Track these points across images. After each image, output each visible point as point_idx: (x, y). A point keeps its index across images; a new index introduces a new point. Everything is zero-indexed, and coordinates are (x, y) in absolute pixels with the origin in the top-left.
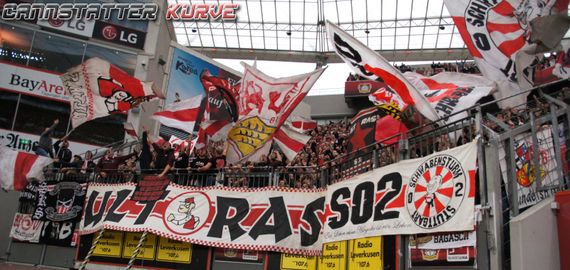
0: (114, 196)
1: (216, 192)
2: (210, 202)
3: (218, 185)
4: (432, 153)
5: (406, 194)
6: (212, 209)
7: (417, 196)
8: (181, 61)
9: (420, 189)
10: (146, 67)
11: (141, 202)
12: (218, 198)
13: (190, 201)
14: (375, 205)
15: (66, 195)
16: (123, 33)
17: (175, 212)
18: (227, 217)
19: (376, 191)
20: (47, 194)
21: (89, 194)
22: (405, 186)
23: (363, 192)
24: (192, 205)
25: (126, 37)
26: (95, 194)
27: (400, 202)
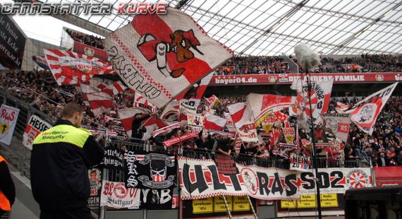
5: (346, 180)
6: (257, 180)
7: (351, 181)
9: (351, 179)
14: (330, 182)
15: (159, 165)
19: (330, 177)
20: (137, 163)
21: (181, 166)
22: (345, 177)
23: (322, 176)
27: (344, 182)
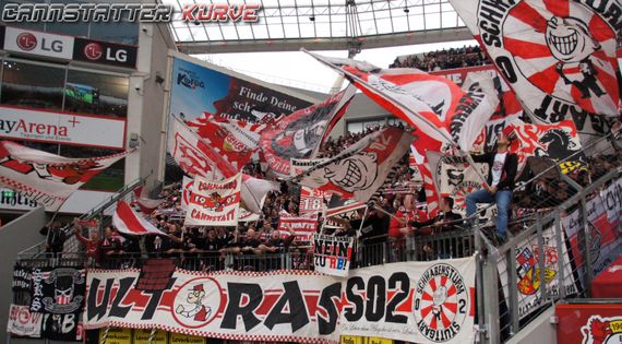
0: (116, 286)
1: (226, 278)
2: (221, 290)
3: (228, 269)
4: (436, 259)
5: (414, 300)
6: (223, 298)
7: (424, 304)
8: (183, 73)
9: (426, 297)
10: (141, 92)
11: (147, 291)
12: (229, 284)
13: (199, 288)
14: (386, 304)
15: (64, 282)
16: (109, 50)
17: (185, 303)
18: (241, 306)
19: (387, 289)
20: (43, 282)
21: (89, 283)
22: (413, 290)
23: (376, 286)
24: (202, 293)
25: (113, 55)
26: (96, 282)
27: (407, 307)
